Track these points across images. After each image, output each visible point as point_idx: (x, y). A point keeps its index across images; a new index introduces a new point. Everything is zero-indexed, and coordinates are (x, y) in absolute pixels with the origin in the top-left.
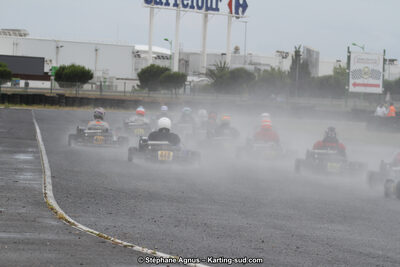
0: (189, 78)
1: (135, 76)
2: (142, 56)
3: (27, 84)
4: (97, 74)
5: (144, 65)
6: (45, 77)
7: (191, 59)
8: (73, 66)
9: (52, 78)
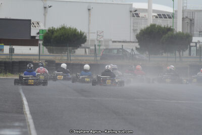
0: (195, 39)
1: (133, 38)
2: (141, 15)
3: (12, 51)
4: (91, 37)
5: (143, 26)
6: (32, 42)
7: (196, 18)
8: (63, 28)
9: (41, 42)
